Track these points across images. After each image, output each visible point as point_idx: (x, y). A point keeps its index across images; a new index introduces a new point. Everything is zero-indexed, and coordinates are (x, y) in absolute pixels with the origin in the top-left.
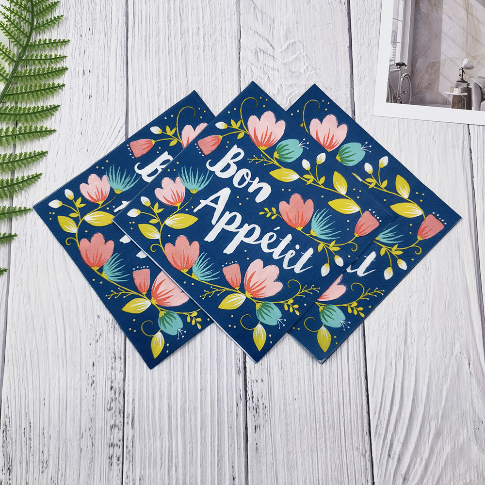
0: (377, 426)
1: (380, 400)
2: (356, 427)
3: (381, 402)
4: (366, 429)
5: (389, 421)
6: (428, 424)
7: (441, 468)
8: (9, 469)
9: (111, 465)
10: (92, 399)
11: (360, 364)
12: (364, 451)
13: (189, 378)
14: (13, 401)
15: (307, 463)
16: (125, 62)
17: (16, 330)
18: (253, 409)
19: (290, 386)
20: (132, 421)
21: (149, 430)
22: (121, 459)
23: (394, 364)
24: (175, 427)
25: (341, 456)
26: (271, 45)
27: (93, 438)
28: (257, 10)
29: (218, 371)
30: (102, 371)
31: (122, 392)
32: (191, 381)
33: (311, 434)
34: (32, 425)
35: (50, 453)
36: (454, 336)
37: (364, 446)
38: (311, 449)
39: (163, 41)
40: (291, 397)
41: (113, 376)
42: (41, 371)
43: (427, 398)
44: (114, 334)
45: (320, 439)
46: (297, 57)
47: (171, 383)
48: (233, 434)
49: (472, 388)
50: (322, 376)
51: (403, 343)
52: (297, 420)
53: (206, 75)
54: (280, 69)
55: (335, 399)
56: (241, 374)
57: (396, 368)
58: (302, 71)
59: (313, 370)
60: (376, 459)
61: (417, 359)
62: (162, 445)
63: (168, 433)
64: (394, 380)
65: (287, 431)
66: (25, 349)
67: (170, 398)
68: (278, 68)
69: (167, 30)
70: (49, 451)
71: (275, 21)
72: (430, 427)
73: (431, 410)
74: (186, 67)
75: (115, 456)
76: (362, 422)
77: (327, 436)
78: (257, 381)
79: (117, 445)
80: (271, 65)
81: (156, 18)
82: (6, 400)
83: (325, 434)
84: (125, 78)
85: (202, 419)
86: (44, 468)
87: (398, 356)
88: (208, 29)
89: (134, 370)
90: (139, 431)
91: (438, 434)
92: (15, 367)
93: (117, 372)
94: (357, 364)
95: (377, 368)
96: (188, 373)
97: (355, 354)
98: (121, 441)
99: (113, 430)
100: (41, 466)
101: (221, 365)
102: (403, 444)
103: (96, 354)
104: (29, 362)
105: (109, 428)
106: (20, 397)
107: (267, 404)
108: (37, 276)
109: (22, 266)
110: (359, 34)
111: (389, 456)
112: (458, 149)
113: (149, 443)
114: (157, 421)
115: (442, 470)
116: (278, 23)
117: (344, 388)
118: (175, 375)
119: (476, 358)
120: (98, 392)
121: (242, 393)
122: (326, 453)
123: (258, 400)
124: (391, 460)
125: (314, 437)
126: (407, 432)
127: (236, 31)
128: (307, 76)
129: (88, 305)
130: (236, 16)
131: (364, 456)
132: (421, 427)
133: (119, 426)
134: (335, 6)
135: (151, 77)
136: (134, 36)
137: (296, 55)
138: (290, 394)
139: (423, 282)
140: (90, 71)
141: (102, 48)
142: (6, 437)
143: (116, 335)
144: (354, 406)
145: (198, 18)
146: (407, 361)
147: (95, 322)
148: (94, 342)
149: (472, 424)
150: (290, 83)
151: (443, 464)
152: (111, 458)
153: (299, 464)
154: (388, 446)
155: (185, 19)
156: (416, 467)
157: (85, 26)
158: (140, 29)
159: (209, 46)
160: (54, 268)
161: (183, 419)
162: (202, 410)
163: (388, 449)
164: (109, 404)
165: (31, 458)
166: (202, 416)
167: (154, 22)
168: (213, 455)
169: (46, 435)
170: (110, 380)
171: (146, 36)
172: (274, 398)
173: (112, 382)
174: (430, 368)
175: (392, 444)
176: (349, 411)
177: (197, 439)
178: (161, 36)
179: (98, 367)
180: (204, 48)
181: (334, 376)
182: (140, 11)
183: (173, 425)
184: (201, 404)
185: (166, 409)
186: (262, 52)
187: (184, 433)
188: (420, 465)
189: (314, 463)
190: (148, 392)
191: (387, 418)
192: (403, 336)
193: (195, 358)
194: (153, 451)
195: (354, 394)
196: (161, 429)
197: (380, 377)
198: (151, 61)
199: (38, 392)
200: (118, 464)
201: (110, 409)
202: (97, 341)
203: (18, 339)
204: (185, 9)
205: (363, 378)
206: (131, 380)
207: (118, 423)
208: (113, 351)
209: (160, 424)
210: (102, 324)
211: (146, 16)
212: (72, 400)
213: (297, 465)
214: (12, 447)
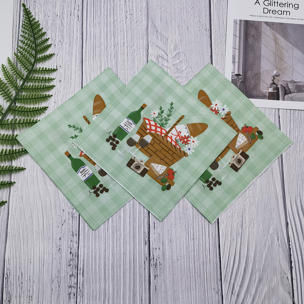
0: (225, 275)
1: (227, 261)
2: (213, 276)
3: (228, 262)
4: (219, 277)
5: (232, 273)
6: (255, 274)
7: (262, 300)
8: (9, 301)
9: (70, 298)
10: (59, 259)
11: (216, 239)
12: (218, 290)
13: (116, 247)
14: (12, 260)
15: (185, 297)
16: (81, 61)
17: (14, 218)
18: (154, 265)
19: (175, 252)
20: (83, 272)
21: (93, 278)
22: (76, 295)
23: (235, 240)
24: (108, 276)
25: (204, 293)
26: (166, 53)
27: (60, 283)
28: (158, 33)
29: (133, 243)
30: (65, 243)
31: (77, 255)
32: (118, 248)
33: (187, 280)
34: (23, 274)
35: (34, 291)
36: (270, 223)
37: (218, 287)
38: (187, 289)
39: (104, 49)
40: (176, 258)
41: (72, 246)
42: (29, 243)
43: (254, 259)
44: (73, 221)
45: (192, 283)
46: (181, 61)
47: (106, 249)
48: (142, 280)
49: (280, 254)
50: (194, 246)
51: (241, 227)
52: (179, 272)
53: (128, 70)
54: (171, 67)
55: (201, 259)
56: (147, 245)
57: (236, 242)
58: (184, 69)
59: (189, 243)
60: (225, 295)
61: (248, 237)
62: (100, 287)
63: (104, 279)
64: (235, 248)
65: (173, 278)
66: (19, 229)
67: (105, 258)
68: (170, 67)
69: (106, 43)
70: (33, 290)
71: (169, 40)
72: (255, 276)
73: (256, 266)
74: (117, 65)
75: (72, 293)
76: (217, 273)
77: (197, 282)
78: (156, 249)
79: (74, 287)
80: (166, 65)
81: (99, 36)
82: (8, 260)
83: (195, 280)
84: (81, 71)
85: (124, 271)
86: (30, 300)
87: (237, 235)
88: (130, 43)
89: (84, 242)
90: (87, 279)
91: (260, 281)
92: (13, 240)
93: (74, 243)
94: (214, 239)
95: (226, 242)
96: (116, 244)
97: (213, 234)
98: (76, 284)
99: (71, 277)
100: (28, 299)
101: (135, 240)
102: (240, 286)
103: (61, 232)
104: (21, 237)
105: (69, 276)
106: (16, 258)
107: (162, 262)
108: (27, 186)
109: (18, 180)
110: (216, 49)
111: (232, 293)
112: (272, 116)
113: (92, 286)
114: (97, 272)
115: (262, 301)
116: (170, 41)
117: (206, 253)
118: (108, 245)
119: (282, 236)
120: (62, 256)
121: (147, 256)
122: (196, 291)
123: (157, 260)
124: (233, 295)
125: (189, 282)
126: (242, 279)
127: (146, 45)
128: (186, 72)
129: (57, 203)
130: (146, 36)
131: (218, 293)
132: (250, 276)
133: (75, 276)
134: (203, 32)
135: (96, 70)
136: (86, 47)
137: (180, 60)
138: (175, 257)
139: (252, 192)
140: (60, 66)
141: (67, 53)
142: (8, 282)
143: (74, 222)
144: (212, 264)
145: (124, 37)
146: (243, 238)
147: (61, 213)
148: (60, 225)
149: (280, 275)
150: (177, 76)
151: (263, 298)
152: (70, 294)
153: (180, 297)
154: (232, 287)
155: (117, 37)
156: (247, 299)
157: (57, 39)
158: (90, 42)
159: (130, 53)
160: (37, 181)
161: (113, 271)
162: (124, 266)
163: (231, 289)
164: (69, 262)
165: (22, 294)
166: (124, 269)
167: (98, 39)
168: (130, 293)
169: (31, 281)
170: (70, 248)
171: (93, 47)
172: (166, 259)
173: (71, 249)
174: (256, 242)
175: (234, 286)
176: (209, 267)
177: (121, 283)
178: (102, 46)
179: (63, 240)
180: (127, 54)
181: (201, 246)
182: (90, 32)
183: (107, 274)
184: (124, 262)
185: (103, 265)
186: (161, 58)
187: (113, 279)
188: (250, 298)
189: (189, 297)
190: (92, 255)
191: (231, 271)
192: (240, 223)
193: (120, 235)
194: (95, 290)
195: (212, 257)
196: (99, 277)
197: (227, 247)
198: (96, 61)
199: (27, 255)
200: (74, 298)
201: (70, 265)
202: (63, 224)
203: (15, 223)
204: (116, 31)
205: (218, 247)
206: (82, 248)
207: (74, 273)
208: (72, 231)
209: (99, 274)
210: (65, 214)
211: (94, 35)
212: (47, 260)
213: (179, 298)
214: (11, 288)
